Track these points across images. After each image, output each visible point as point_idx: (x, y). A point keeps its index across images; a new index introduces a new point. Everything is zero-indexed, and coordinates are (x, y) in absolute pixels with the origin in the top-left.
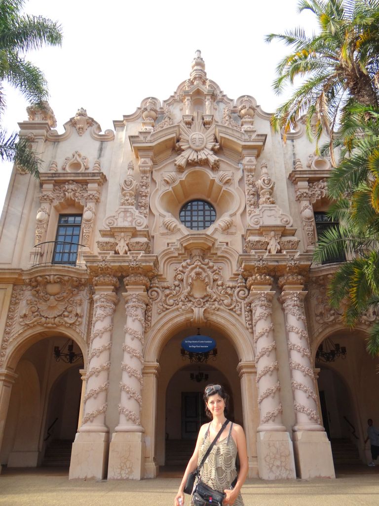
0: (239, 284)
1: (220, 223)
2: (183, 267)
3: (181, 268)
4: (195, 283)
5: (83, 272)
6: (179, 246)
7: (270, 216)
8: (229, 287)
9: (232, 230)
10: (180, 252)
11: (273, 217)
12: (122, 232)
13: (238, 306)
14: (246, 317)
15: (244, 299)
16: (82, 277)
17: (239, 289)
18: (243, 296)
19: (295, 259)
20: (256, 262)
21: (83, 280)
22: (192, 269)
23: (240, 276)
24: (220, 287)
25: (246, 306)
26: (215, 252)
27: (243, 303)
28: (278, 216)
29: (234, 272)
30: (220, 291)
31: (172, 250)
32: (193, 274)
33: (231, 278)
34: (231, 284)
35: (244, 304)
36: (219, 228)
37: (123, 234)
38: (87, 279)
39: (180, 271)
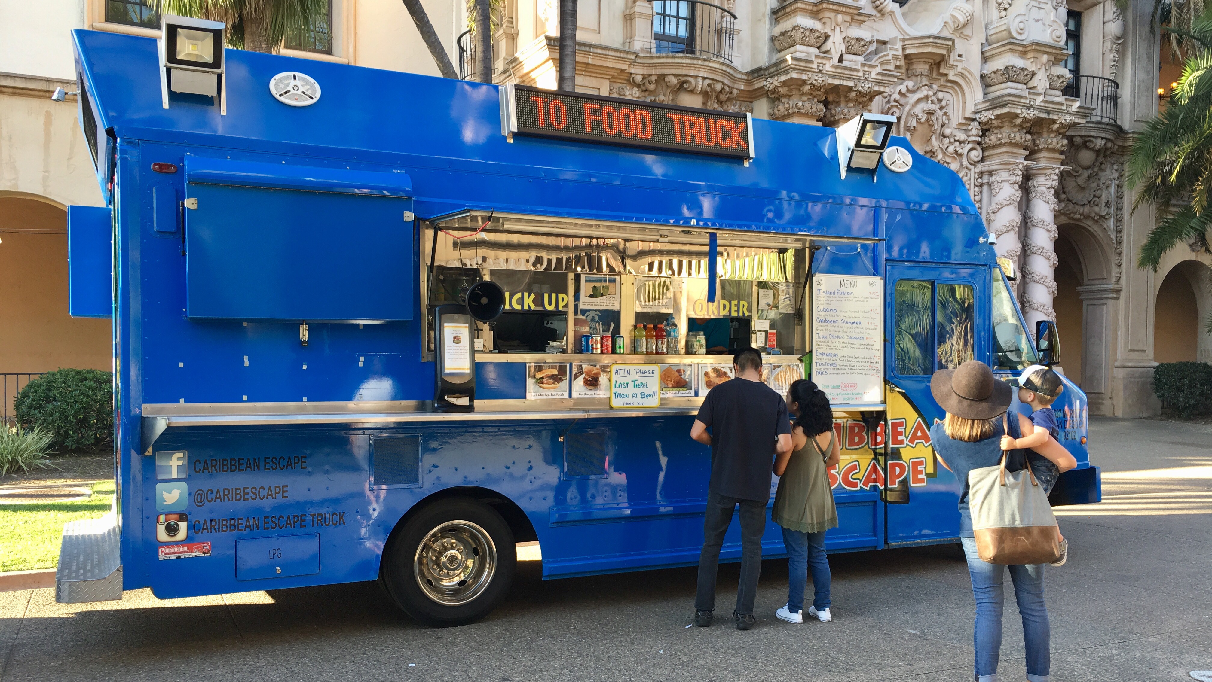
0: (974, 138)
1: (954, 14)
2: (900, 93)
3: (897, 96)
4: (920, 128)
5: (740, 76)
6: (900, 53)
7: (1037, 21)
8: (958, 141)
9: (967, 31)
10: (898, 63)
11: (1040, 22)
12: (838, 12)
13: (966, 176)
14: (975, 195)
15: (975, 164)
16: (736, 86)
17: (970, 146)
18: (976, 159)
19: (1071, 112)
20: (1024, 110)
21: (735, 92)
22: (919, 101)
23: (976, 124)
24: (947, 141)
25: (977, 177)
26: (945, 72)
27: (972, 171)
28: (1047, 23)
29: (968, 115)
30: (946, 146)
31: (890, 57)
32: (918, 110)
33: (960, 124)
34: (962, 136)
35: (975, 173)
36: (950, 23)
37: (840, 17)
38: (742, 90)
39: (895, 101)
